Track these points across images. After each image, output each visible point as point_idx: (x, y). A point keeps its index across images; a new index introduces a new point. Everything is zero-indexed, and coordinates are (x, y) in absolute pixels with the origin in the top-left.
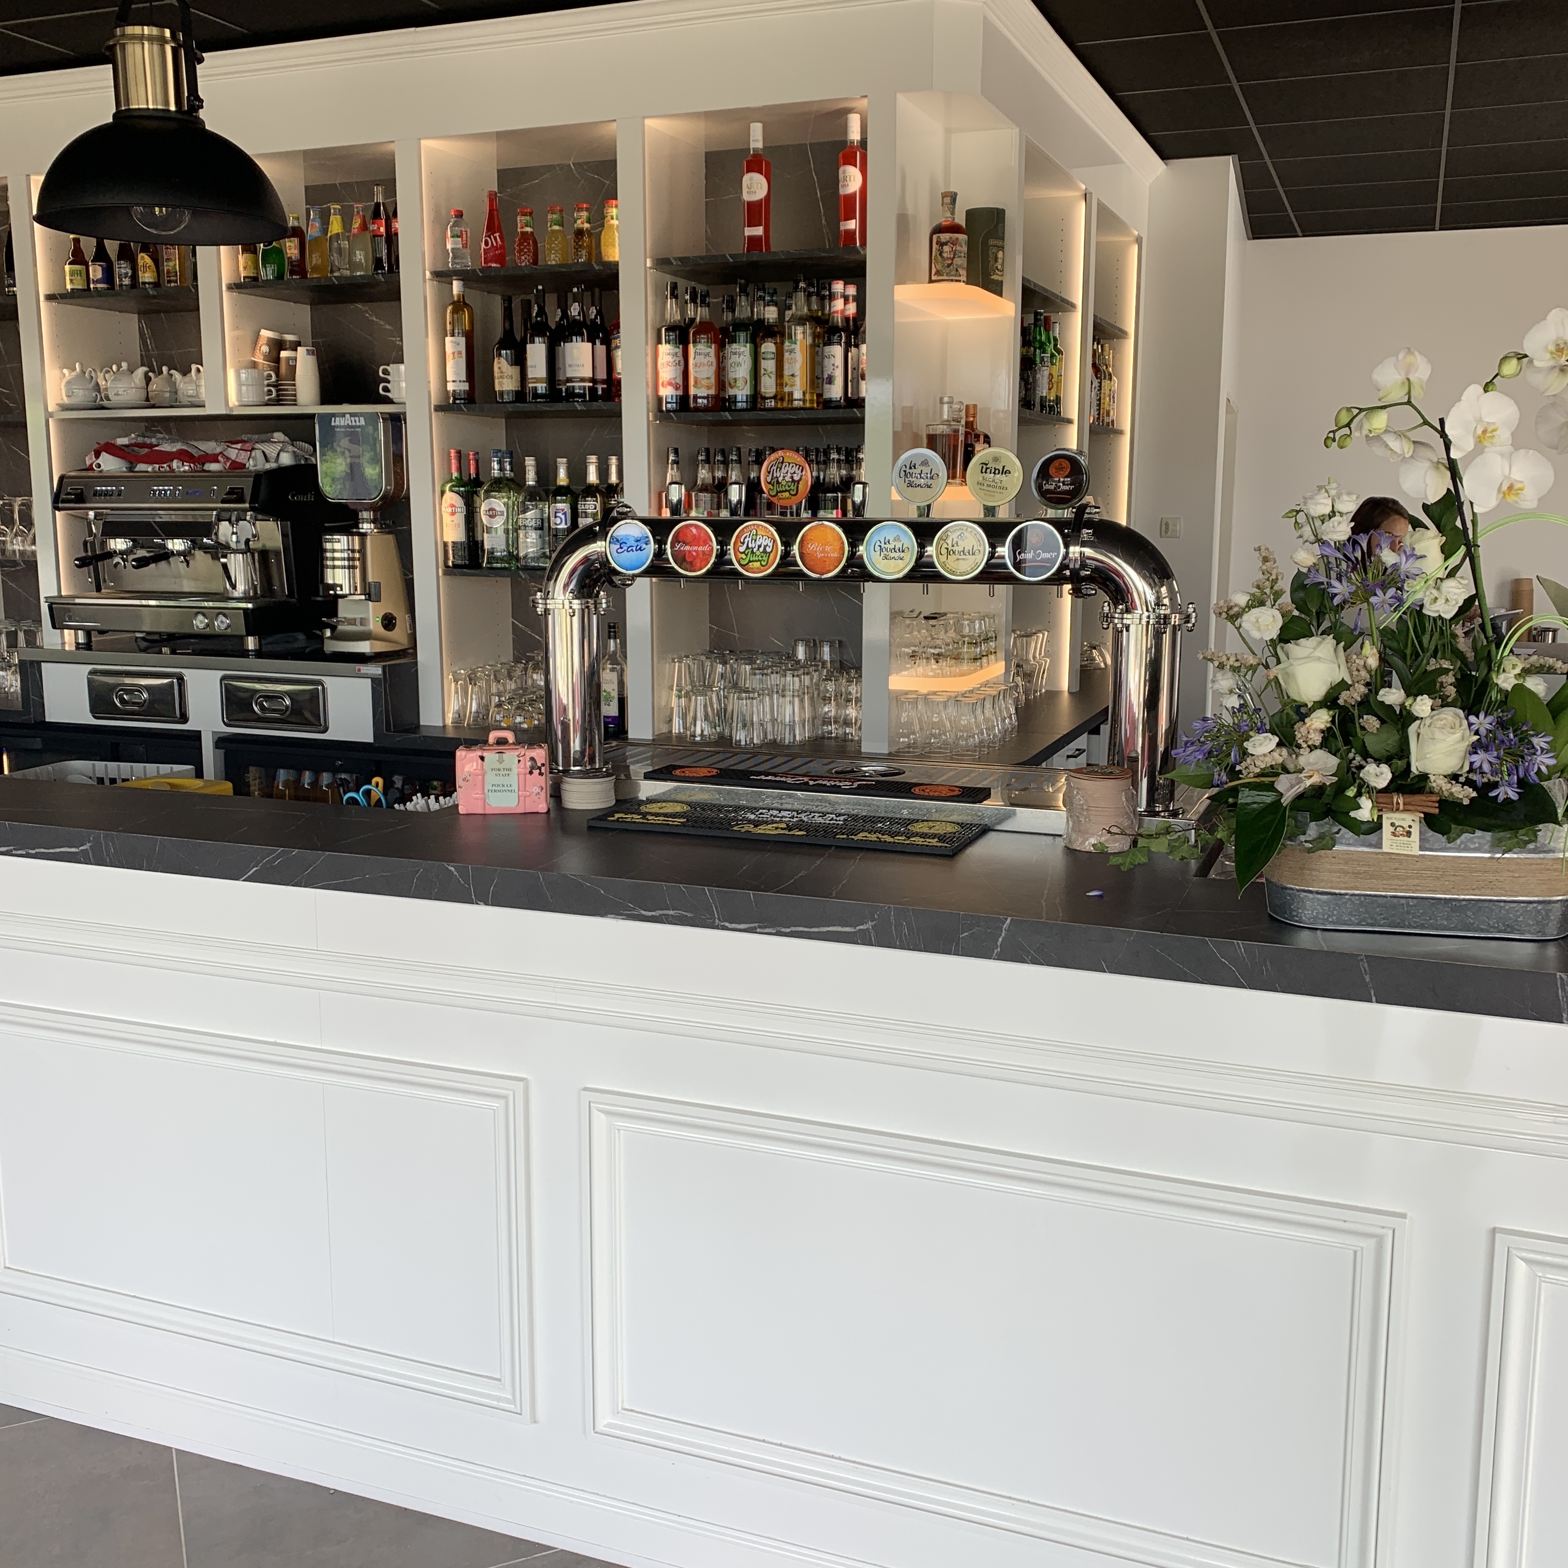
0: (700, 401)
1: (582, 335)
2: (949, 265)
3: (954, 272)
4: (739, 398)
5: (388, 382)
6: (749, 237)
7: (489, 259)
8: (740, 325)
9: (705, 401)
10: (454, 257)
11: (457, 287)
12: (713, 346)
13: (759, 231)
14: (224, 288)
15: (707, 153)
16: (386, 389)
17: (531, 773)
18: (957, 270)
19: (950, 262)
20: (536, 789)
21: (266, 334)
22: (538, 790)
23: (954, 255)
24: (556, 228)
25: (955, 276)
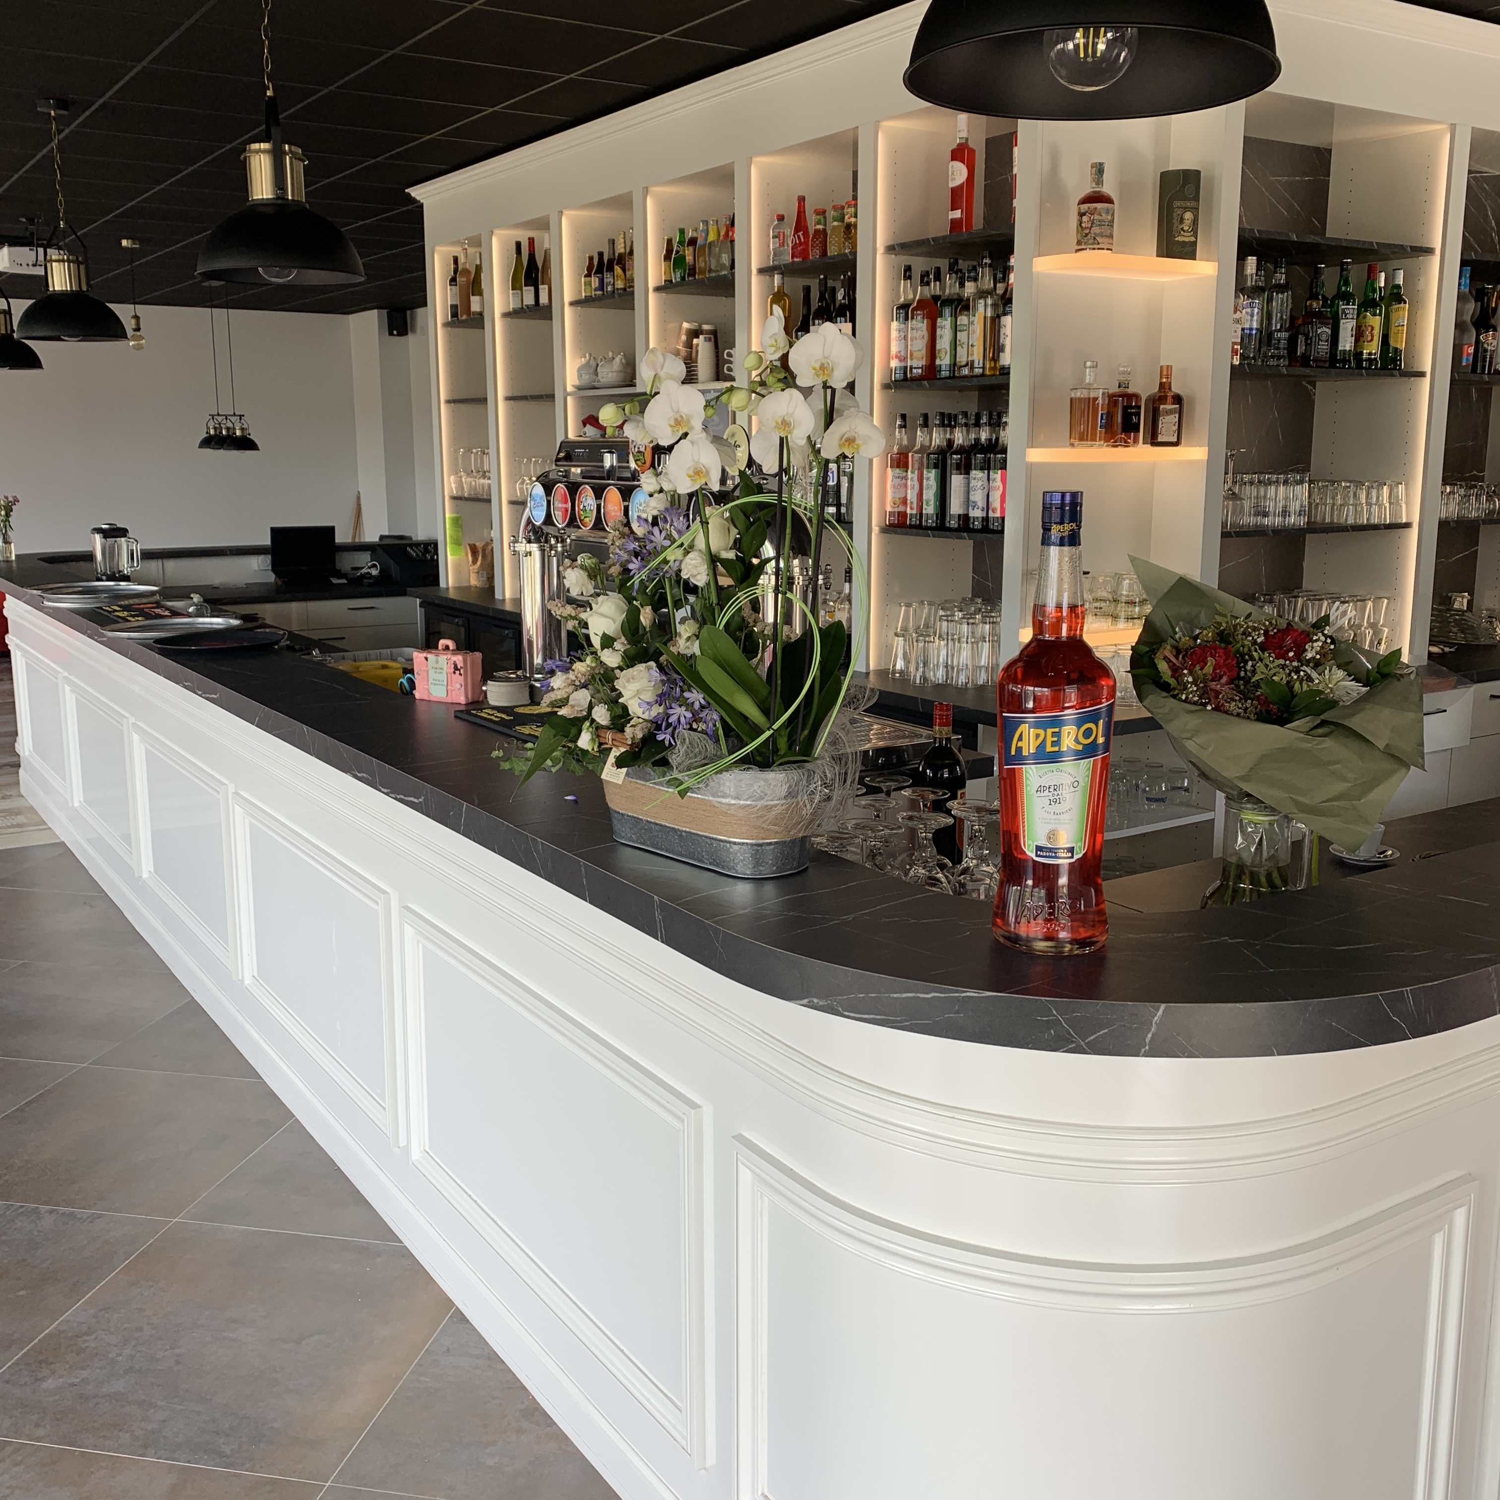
0: (915, 371)
1: (845, 316)
2: (1087, 235)
3: (1091, 241)
4: (943, 368)
5: (731, 362)
6: (952, 220)
7: (797, 253)
8: (948, 302)
9: (920, 371)
10: (775, 255)
11: (777, 278)
12: (925, 321)
13: (957, 214)
14: (651, 290)
15: (987, 140)
16: (730, 369)
17: (454, 673)
18: (1095, 238)
19: (1087, 231)
20: (458, 686)
21: (686, 325)
22: (459, 686)
23: (1093, 223)
24: (836, 223)
25: (1092, 244)
